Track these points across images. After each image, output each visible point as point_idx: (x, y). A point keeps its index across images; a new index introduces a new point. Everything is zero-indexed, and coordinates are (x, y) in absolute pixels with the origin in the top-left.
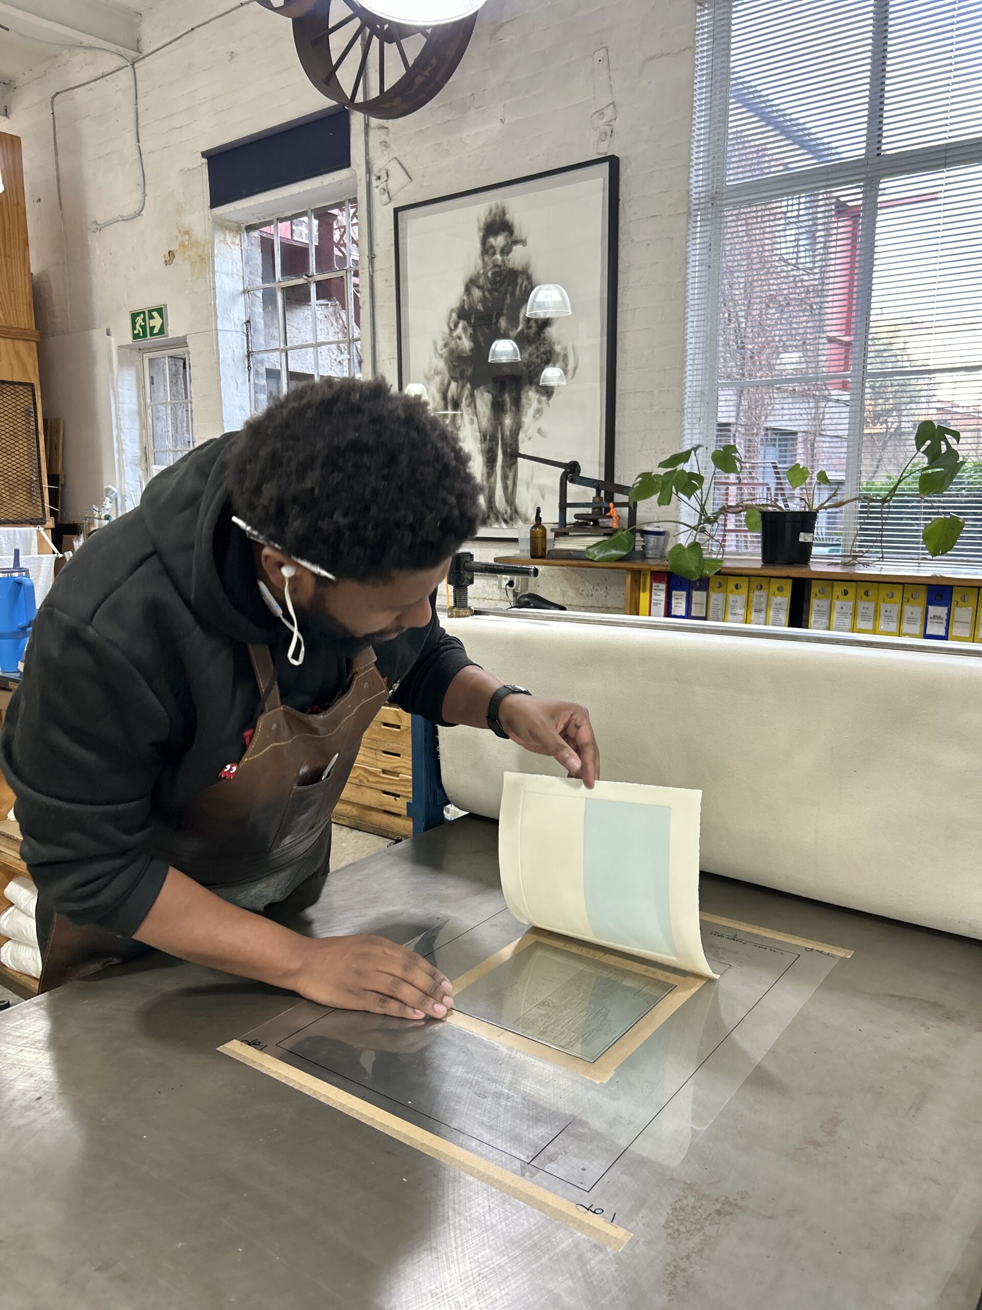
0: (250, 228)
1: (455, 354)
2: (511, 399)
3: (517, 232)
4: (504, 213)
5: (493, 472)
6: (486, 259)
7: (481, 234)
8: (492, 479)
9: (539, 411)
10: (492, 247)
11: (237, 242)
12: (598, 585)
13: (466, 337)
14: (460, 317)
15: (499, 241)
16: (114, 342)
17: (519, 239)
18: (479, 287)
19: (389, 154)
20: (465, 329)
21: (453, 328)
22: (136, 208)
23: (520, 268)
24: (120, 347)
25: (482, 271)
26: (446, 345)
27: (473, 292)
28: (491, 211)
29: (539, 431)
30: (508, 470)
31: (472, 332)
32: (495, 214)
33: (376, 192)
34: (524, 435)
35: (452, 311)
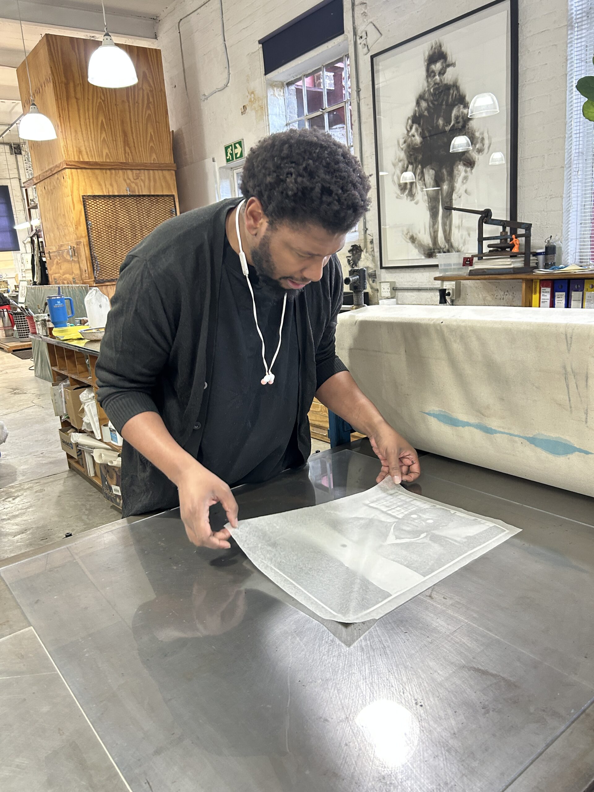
0: (289, 84)
1: (411, 147)
2: (447, 172)
3: (449, 59)
4: (440, 46)
5: (436, 222)
6: (430, 80)
7: (426, 64)
8: (436, 226)
9: (466, 178)
10: (433, 72)
11: (282, 94)
12: (507, 291)
13: (417, 135)
14: (413, 122)
15: (438, 66)
16: (217, 165)
17: (451, 63)
18: (425, 100)
19: (367, 20)
20: (417, 130)
21: (409, 130)
22: (225, 82)
23: (451, 83)
24: (220, 168)
25: (427, 89)
26: (405, 142)
27: (421, 104)
28: (432, 47)
29: (466, 191)
30: (446, 220)
31: (421, 131)
32: (435, 48)
33: (360, 47)
34: (456, 195)
35: (409, 118)
